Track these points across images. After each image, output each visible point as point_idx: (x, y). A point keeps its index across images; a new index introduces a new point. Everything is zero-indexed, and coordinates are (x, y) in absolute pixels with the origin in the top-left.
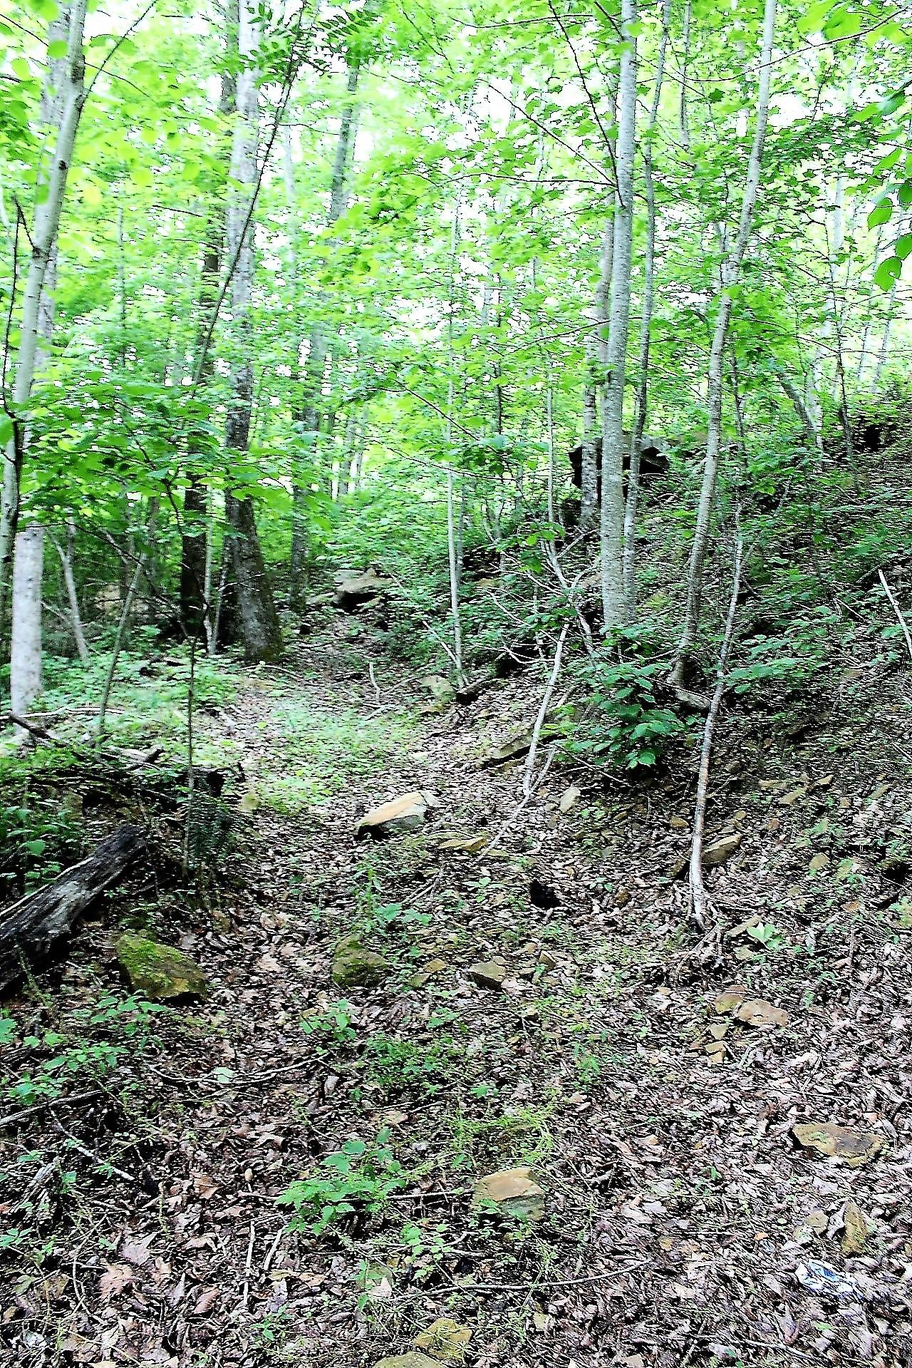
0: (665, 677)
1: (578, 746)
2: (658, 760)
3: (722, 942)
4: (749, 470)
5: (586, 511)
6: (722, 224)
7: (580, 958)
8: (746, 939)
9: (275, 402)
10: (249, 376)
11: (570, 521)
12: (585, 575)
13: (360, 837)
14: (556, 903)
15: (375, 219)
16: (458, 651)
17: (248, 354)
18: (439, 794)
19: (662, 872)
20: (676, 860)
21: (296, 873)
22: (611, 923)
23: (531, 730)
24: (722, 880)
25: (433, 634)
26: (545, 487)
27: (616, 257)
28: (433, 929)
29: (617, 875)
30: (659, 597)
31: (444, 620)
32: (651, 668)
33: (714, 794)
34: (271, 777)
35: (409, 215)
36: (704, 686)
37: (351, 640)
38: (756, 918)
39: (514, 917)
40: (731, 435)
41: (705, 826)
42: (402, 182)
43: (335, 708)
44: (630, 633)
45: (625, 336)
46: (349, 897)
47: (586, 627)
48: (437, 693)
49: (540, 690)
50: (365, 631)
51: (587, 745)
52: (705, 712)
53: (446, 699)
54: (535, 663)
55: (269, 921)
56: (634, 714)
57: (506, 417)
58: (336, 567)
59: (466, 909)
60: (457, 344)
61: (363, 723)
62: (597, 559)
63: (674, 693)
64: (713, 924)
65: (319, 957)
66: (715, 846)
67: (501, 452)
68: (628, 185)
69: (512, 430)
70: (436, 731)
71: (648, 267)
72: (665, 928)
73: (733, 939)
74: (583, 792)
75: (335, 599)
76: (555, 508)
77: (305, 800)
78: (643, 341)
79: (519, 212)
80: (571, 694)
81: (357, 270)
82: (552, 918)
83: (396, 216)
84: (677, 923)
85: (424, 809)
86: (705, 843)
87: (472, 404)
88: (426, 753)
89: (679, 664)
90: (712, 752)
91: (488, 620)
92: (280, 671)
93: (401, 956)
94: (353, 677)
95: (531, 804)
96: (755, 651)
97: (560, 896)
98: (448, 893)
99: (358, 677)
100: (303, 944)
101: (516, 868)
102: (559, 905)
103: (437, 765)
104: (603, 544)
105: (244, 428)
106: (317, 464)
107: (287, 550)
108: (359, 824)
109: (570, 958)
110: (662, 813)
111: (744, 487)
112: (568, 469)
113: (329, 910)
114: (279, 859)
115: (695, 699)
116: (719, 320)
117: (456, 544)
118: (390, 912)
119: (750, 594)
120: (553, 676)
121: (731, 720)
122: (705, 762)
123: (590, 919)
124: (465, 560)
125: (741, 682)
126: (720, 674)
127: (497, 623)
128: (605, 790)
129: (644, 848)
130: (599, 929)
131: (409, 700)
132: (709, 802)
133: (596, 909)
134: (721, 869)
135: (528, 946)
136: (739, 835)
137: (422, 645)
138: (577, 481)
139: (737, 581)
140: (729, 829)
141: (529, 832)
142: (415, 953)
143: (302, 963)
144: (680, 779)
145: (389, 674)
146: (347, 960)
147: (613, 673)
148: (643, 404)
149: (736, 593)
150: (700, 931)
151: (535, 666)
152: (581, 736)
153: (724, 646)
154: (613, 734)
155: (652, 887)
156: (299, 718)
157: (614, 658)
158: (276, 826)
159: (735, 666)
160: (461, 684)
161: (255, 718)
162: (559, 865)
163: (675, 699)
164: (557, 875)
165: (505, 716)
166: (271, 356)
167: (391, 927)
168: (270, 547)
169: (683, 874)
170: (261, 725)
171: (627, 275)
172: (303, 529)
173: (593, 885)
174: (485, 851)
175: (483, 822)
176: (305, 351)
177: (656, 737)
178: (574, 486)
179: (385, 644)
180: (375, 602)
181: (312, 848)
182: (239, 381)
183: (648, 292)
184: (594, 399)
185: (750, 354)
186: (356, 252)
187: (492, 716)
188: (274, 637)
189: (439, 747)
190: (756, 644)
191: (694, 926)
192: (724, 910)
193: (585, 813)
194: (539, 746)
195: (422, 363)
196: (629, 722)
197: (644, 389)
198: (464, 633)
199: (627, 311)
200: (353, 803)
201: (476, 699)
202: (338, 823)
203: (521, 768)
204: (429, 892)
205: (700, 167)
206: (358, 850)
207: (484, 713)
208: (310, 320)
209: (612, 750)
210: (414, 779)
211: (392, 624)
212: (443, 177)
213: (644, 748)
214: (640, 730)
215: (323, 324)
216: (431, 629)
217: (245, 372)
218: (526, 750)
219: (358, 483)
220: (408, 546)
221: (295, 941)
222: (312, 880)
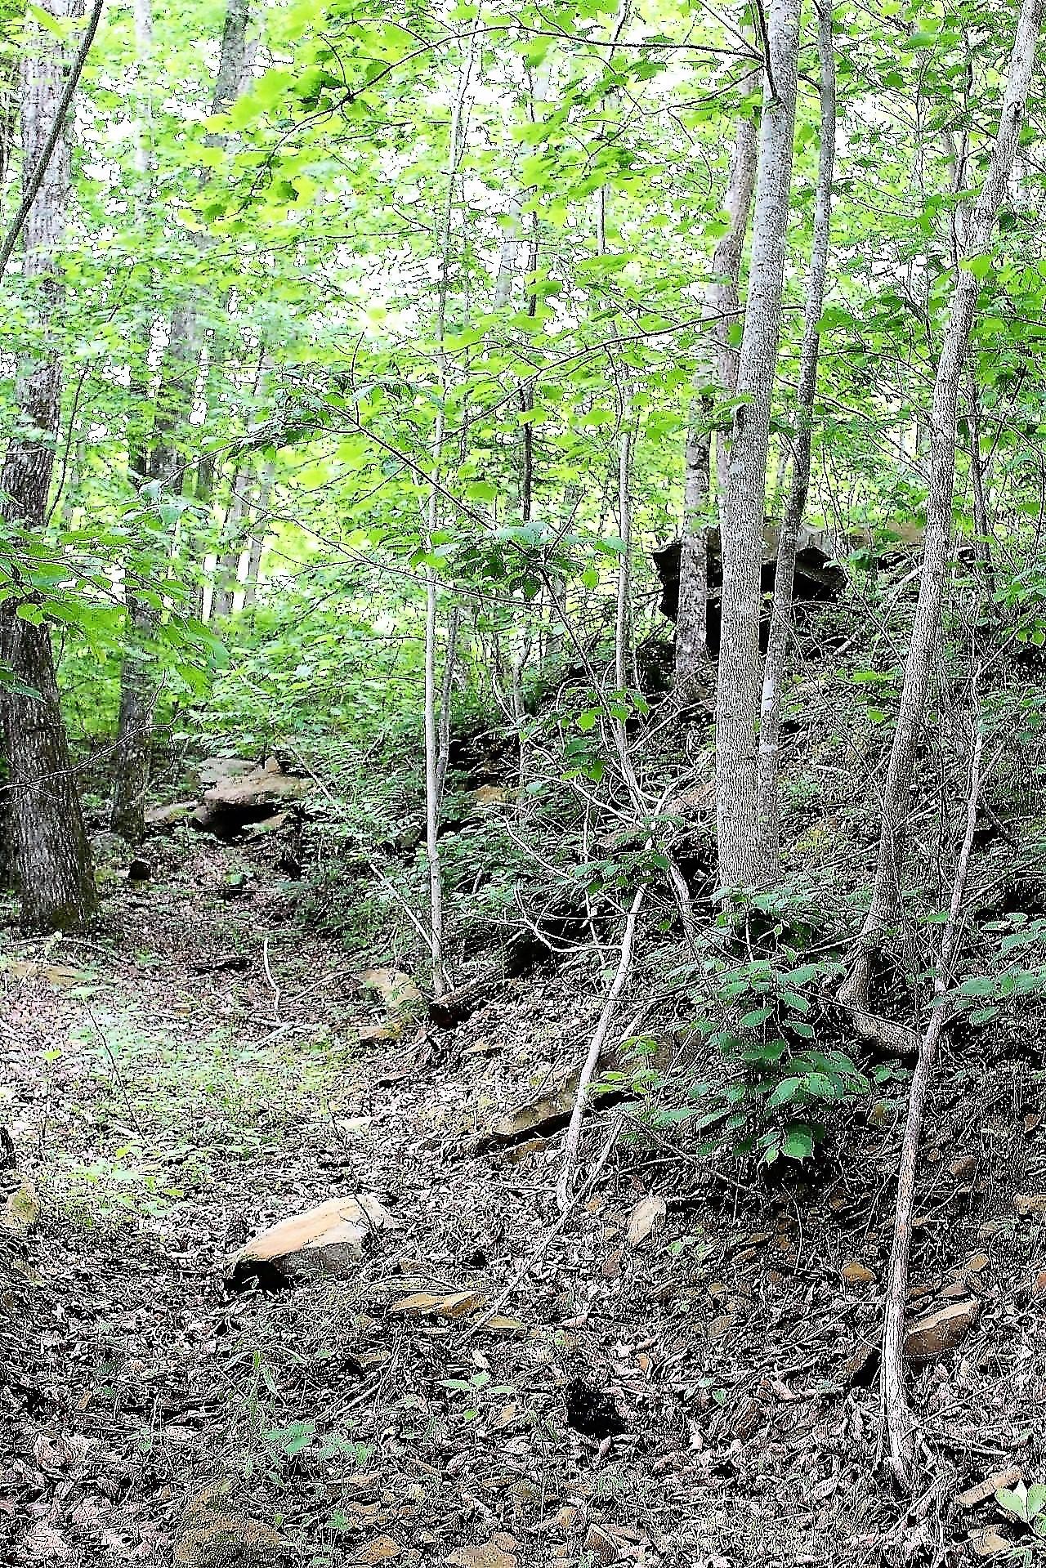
0: (833, 989)
1: (665, 1116)
2: (818, 1151)
3: (943, 1516)
4: (997, 598)
5: (686, 663)
6: (957, 137)
7: (665, 1542)
8: (991, 1513)
9: (99, 432)
10: (54, 383)
11: (656, 683)
12: (682, 786)
13: (236, 1284)
14: (618, 1426)
15: (309, 102)
16: (436, 922)
17: (52, 343)
18: (391, 1201)
19: (824, 1369)
20: (852, 1349)
21: (108, 1355)
22: (725, 1470)
23: (572, 1082)
24: (944, 1391)
25: (386, 890)
26: (607, 616)
27: (758, 191)
28: (376, 1474)
29: (737, 1373)
30: (819, 833)
31: (409, 863)
32: (806, 971)
33: (926, 1218)
34: (65, 1158)
35: (370, 97)
36: (906, 1006)
37: (230, 894)
38: (1011, 1471)
39: (535, 1452)
40: (964, 528)
41: (909, 1283)
42: (362, 34)
43: (193, 1025)
44: (766, 902)
45: (771, 343)
46: (213, 1404)
47: (681, 886)
48: (390, 1002)
49: (592, 1004)
50: (256, 878)
51: (681, 1115)
52: (910, 1060)
53: (408, 1015)
54: (580, 951)
55: (50, 1453)
56: (773, 1059)
57: (539, 482)
58: (203, 754)
59: (440, 1435)
60: (452, 343)
61: (246, 1057)
62: (704, 756)
63: (848, 1020)
64: (926, 1478)
65: (147, 1530)
66: (930, 1323)
67: (535, 553)
68: (788, 59)
69: (548, 507)
70: (385, 1077)
71: (819, 212)
72: (829, 1485)
73: (966, 1511)
74: (672, 1207)
75: (200, 813)
76: (627, 655)
77: (131, 1206)
78: (805, 351)
79: (580, 100)
80: (651, 1011)
81: (271, 195)
82: (611, 1455)
83: (349, 98)
84: (855, 1476)
85: (360, 1233)
86: (909, 1315)
87: (476, 455)
88: (367, 1119)
89: (861, 964)
90: (922, 1139)
91: (494, 865)
92: (86, 950)
93: (310, 1530)
94: (229, 965)
95: (571, 1228)
96: (1008, 943)
97: (624, 1411)
98: (408, 1401)
99: (241, 965)
100: (116, 1500)
101: (541, 1354)
102: (623, 1430)
103: (390, 1144)
104: (721, 729)
105: (39, 483)
106: (175, 555)
107: (110, 715)
108: (234, 1257)
109: (645, 1541)
110: (823, 1254)
111: (985, 630)
112: (652, 581)
113: (171, 1431)
114: (75, 1325)
115: (892, 1034)
116: (949, 317)
117: (436, 718)
118: (295, 1438)
119: (994, 832)
120: (617, 977)
121: (960, 1077)
122: (909, 1156)
123: (685, 1462)
124: (454, 749)
125: (977, 1003)
126: (940, 985)
127: (511, 872)
128: (714, 1202)
129: (789, 1321)
130: (700, 1483)
131: (337, 1013)
132: (918, 1234)
133: (696, 1441)
134: (941, 1369)
135: (564, 1512)
136: (974, 1301)
137: (365, 907)
138: (670, 608)
139: (972, 807)
140: (957, 1289)
141: (567, 1283)
142: (341, 1522)
143: (112, 1539)
144: (859, 1189)
145: (300, 962)
146: (205, 1535)
147: (736, 978)
148: (802, 470)
149: (970, 832)
150: (898, 1490)
151: (583, 958)
152: (667, 1097)
153: (948, 932)
154: (733, 1095)
155: (803, 1399)
156: (123, 1044)
157: (737, 950)
158: (72, 1257)
159: (967, 971)
160: (439, 987)
161: (37, 1041)
162: (624, 1351)
163: (851, 1033)
164: (621, 1369)
165: (520, 1050)
166: (97, 348)
167: (296, 1469)
168: (78, 708)
169: (867, 1375)
170: (49, 1055)
171: (780, 227)
172: (144, 679)
173: (689, 1393)
174: (480, 1319)
175: (479, 1260)
176: (160, 340)
177: (815, 1103)
178: (660, 617)
179: (294, 903)
180: (276, 821)
181: (141, 1303)
182: (33, 392)
183: (815, 260)
184: (705, 454)
185: (1003, 379)
186: (271, 162)
187: (498, 1051)
188: (82, 885)
189: (393, 1107)
190: (1008, 932)
191: (887, 1482)
192: (950, 1453)
193: (677, 1248)
194: (587, 1113)
195: (391, 380)
196: (762, 1074)
197: (805, 443)
198: (446, 889)
199: (777, 294)
200: (224, 1214)
201: (466, 1017)
202: (192, 1254)
203: (551, 1154)
204: (371, 1398)
205: (920, 28)
206: (232, 1309)
207: (480, 1046)
208: (173, 281)
209: (731, 1126)
210: (346, 1170)
211: (308, 867)
212: (437, 27)
213: (792, 1125)
214: (785, 1090)
215: (198, 293)
216: (385, 882)
217: (45, 376)
218: (564, 1120)
219: (250, 593)
220: (342, 718)
221: (103, 1494)
222: (137, 1370)
